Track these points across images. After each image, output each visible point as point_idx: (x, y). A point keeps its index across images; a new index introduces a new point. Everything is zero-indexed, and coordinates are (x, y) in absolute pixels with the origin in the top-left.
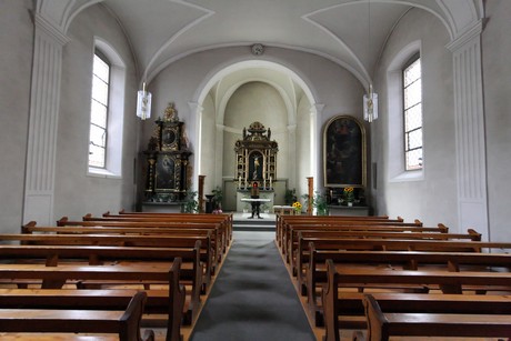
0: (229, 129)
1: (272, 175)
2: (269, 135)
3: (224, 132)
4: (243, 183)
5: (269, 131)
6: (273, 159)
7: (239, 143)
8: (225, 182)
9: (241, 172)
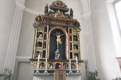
0: (29, 10)
1: (77, 55)
2: (72, 14)
3: (24, 12)
4: (43, 65)
5: (72, 11)
6: (76, 38)
7: (39, 19)
8: (19, 63)
9: (41, 51)
